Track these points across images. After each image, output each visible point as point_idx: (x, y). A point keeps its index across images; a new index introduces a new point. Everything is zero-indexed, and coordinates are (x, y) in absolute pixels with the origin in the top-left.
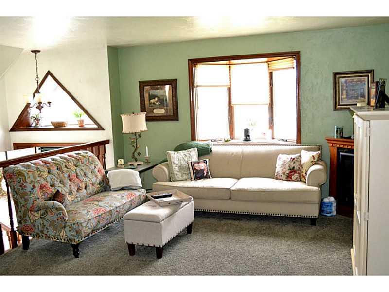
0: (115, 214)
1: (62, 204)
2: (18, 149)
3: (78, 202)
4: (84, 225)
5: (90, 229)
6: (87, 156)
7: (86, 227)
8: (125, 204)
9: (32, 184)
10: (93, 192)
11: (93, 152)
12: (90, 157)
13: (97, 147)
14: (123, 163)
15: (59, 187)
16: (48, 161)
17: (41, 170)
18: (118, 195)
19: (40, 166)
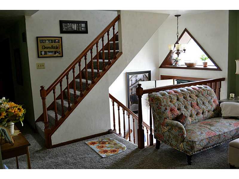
0: (222, 138)
1: (183, 125)
2: (163, 79)
3: (196, 123)
4: (197, 143)
5: (202, 146)
6: (207, 90)
7: (198, 145)
8: (231, 131)
9: (165, 107)
10: (208, 117)
11: (211, 87)
12: (208, 90)
13: (215, 83)
14: (234, 97)
15: (184, 111)
16: (178, 92)
17: (172, 98)
18: (227, 123)
19: (172, 94)
